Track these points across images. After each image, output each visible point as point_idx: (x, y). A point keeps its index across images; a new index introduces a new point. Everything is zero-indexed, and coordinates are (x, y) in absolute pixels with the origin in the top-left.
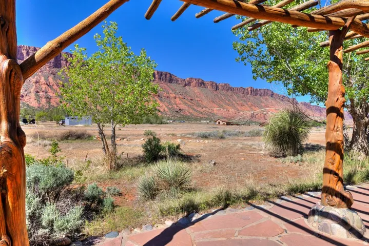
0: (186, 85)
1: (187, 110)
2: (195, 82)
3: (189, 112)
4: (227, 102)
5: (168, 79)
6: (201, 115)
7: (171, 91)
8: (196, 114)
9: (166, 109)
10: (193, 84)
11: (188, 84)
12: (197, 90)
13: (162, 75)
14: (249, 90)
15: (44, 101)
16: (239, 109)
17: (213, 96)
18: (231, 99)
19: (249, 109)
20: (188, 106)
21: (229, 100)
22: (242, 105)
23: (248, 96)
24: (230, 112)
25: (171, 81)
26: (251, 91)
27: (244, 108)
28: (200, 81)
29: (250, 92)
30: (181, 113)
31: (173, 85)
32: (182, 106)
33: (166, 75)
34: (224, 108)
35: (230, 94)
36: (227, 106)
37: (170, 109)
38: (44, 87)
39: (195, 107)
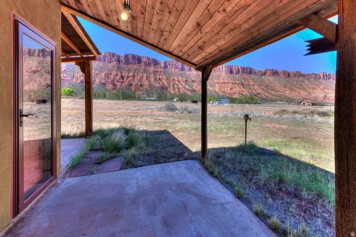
0: (262, 75)
1: (264, 94)
2: (269, 72)
3: (265, 95)
4: (298, 86)
5: (248, 72)
6: (275, 98)
7: (250, 80)
8: (270, 96)
9: (248, 94)
10: (268, 74)
11: (265, 74)
12: (271, 78)
13: (244, 69)
14: (322, 75)
15: (177, 90)
16: (311, 91)
17: (285, 82)
18: (303, 84)
19: (321, 91)
20: (264, 90)
21: (301, 85)
22: (314, 89)
23: (321, 80)
24: (302, 95)
25: (250, 73)
26: (324, 76)
27: (315, 91)
28: (274, 71)
29: (322, 77)
30: (259, 96)
31: (253, 76)
32: (259, 91)
33: (247, 69)
34: (295, 91)
35: (301, 80)
36: (299, 90)
37: (250, 93)
38: (177, 82)
39: (270, 92)
